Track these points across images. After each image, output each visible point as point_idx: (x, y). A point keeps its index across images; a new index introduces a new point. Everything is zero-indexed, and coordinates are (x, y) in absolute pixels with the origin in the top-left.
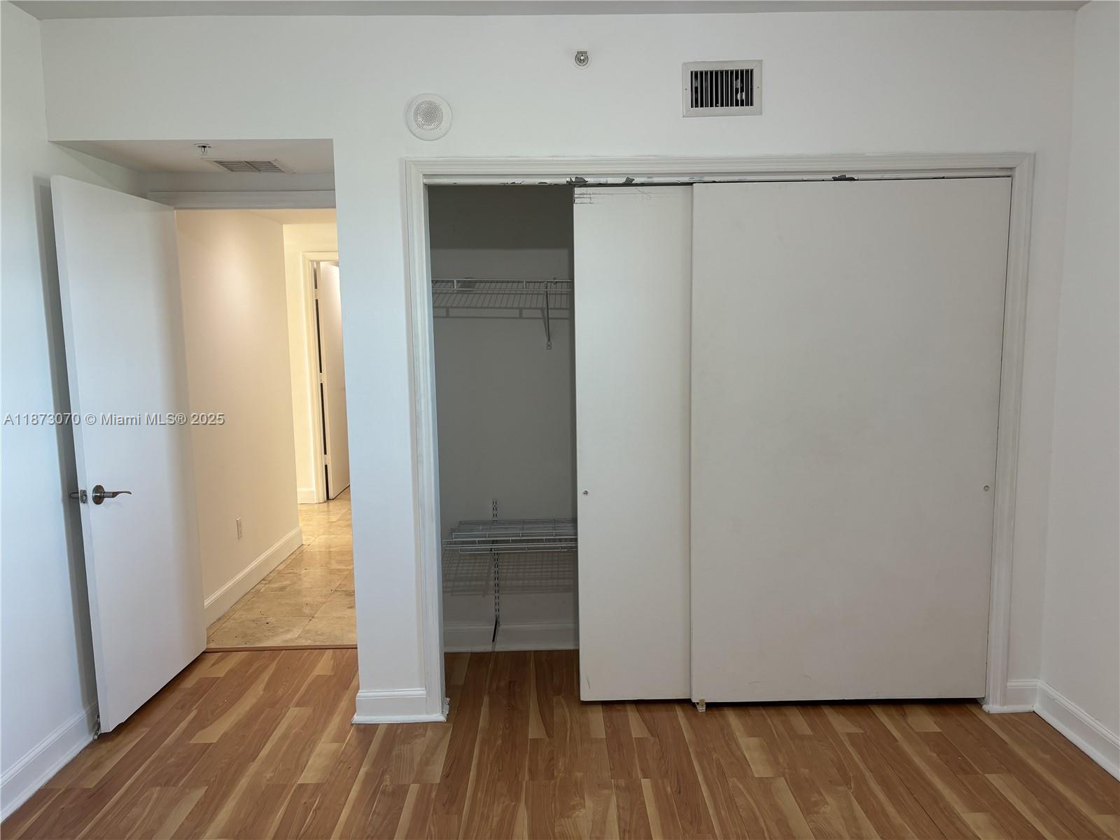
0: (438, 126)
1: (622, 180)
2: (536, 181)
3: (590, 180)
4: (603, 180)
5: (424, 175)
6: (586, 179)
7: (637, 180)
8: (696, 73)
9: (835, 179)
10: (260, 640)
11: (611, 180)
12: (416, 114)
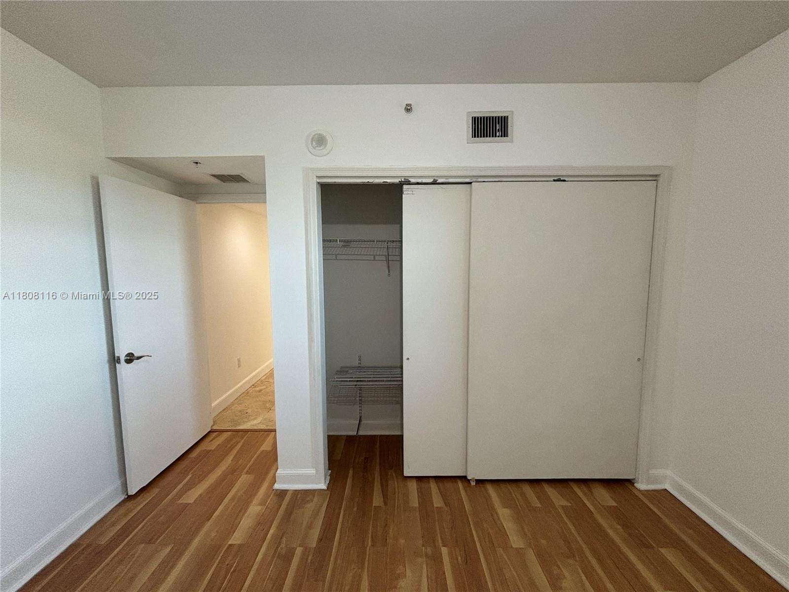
0: (325, 148)
1: (431, 180)
2: (381, 181)
3: (413, 180)
4: (419, 181)
5: (317, 176)
6: (410, 180)
7: (440, 181)
8: (475, 118)
9: (554, 181)
10: (239, 424)
11: (424, 181)
12: (312, 141)
